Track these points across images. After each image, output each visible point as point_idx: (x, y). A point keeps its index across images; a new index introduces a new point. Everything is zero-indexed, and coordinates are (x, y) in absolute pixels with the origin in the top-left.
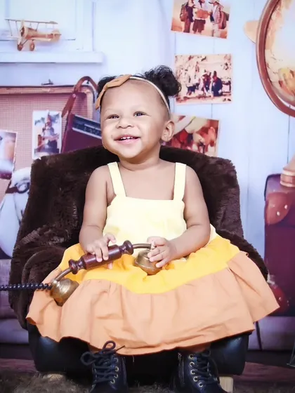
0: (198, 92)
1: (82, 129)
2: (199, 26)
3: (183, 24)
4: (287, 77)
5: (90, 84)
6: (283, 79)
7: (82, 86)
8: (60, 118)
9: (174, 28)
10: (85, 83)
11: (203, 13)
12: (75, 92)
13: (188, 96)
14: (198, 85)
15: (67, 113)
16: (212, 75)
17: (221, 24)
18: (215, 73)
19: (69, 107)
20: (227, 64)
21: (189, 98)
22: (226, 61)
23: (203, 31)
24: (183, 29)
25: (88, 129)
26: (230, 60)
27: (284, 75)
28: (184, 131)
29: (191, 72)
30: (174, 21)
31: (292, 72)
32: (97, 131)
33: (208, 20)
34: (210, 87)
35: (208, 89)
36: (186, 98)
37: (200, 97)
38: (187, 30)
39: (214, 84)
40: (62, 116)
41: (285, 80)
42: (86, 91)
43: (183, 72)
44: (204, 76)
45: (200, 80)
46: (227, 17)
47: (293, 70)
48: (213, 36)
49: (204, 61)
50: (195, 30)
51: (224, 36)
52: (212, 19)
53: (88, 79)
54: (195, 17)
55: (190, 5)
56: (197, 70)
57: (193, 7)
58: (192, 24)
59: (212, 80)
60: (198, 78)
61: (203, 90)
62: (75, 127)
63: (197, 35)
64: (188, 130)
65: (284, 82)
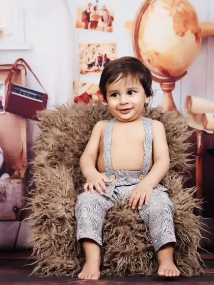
0: (95, 68)
1: (19, 93)
2: (94, 25)
3: (83, 24)
4: (153, 57)
5: (23, 64)
6: (151, 59)
7: (18, 65)
8: (4, 86)
9: (78, 26)
10: (20, 63)
11: (97, 17)
12: (13, 69)
13: (88, 70)
14: (94, 63)
15: (8, 83)
16: (104, 56)
17: (109, 24)
18: (106, 55)
19: (9, 79)
20: (113, 49)
21: (88, 72)
22: (113, 47)
23: (97, 28)
24: (84, 27)
25: (22, 93)
26: (115, 46)
27: (151, 55)
28: (85, 94)
29: (90, 55)
30: (77, 22)
31: (156, 53)
32: (28, 94)
33: (100, 21)
34: (103, 64)
35: (101, 65)
36: (87, 72)
37: (96, 71)
38: (86, 28)
39: (105, 62)
40: (5, 84)
41: (152, 59)
42: (20, 68)
43: (84, 54)
44: (98, 57)
45: (95, 60)
46: (112, 19)
47: (157, 52)
48: (103, 31)
49: (98, 48)
50: (91, 27)
51: (110, 31)
52: (103, 20)
53: (22, 60)
54: (91, 19)
55: (88, 11)
56: (94, 53)
57: (90, 13)
58: (90, 24)
59: (104, 59)
60: (94, 59)
61: (98, 66)
62: (14, 91)
63: (93, 30)
64: (89, 93)
65: (151, 60)
